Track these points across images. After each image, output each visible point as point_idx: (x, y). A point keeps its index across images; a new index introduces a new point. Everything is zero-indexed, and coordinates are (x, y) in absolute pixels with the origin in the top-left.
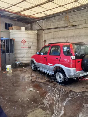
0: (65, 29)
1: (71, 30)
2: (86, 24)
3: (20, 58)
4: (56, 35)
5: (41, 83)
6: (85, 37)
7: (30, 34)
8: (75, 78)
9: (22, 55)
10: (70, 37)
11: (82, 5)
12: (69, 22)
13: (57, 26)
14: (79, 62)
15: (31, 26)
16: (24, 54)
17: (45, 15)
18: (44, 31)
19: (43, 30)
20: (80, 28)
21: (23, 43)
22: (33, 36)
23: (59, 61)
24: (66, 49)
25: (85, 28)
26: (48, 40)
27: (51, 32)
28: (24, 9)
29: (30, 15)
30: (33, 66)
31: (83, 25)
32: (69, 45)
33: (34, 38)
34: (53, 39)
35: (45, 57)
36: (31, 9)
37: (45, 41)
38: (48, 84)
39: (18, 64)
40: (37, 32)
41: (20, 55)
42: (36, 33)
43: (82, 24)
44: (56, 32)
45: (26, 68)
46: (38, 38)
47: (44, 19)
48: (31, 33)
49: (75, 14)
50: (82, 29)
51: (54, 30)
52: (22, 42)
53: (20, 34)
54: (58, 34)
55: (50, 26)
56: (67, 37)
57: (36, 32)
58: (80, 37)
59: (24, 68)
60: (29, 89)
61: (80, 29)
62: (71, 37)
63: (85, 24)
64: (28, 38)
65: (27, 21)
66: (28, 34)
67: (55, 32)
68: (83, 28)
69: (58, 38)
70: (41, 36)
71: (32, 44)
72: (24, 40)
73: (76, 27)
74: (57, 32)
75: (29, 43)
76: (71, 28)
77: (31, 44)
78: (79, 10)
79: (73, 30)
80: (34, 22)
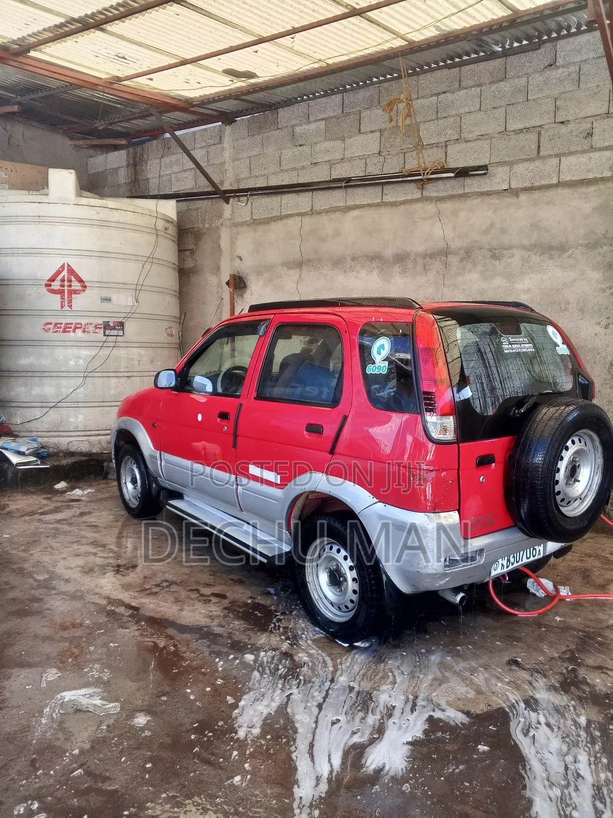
0: (387, 199)
1: (430, 208)
2: (538, 163)
3: (37, 413)
4: (323, 240)
5: (183, 629)
6: (535, 259)
7: (121, 226)
8: (457, 590)
9: (48, 389)
10: (425, 256)
11: (515, 11)
12: (420, 146)
13: (326, 167)
14: (484, 461)
15: (136, 165)
16: (64, 382)
17: (240, 84)
18: (227, 209)
19: (226, 196)
20: (498, 193)
21: (61, 292)
22: (143, 243)
23: (332, 452)
24: (385, 352)
25: (536, 195)
26: (259, 272)
27: (281, 218)
28: (59, 20)
29: (119, 79)
30: (134, 481)
31: (520, 168)
32: (413, 324)
33: (151, 259)
34: (300, 264)
35: (224, 416)
36: (116, 27)
37: (238, 283)
38: (238, 636)
39: (15, 459)
40: (179, 213)
41: (36, 391)
42: (169, 221)
43: (511, 164)
44: (319, 213)
45: (78, 492)
46: (181, 259)
47: (228, 118)
48: (128, 218)
49: (460, 88)
50: (514, 200)
51: (302, 201)
52: (56, 285)
53: (39, 220)
54: (337, 234)
55: (273, 169)
56: (401, 258)
57: (169, 208)
58: (495, 257)
59: (62, 492)
60: (68, 695)
61: (494, 200)
62: (433, 256)
63: (532, 166)
64: (103, 254)
65: (100, 125)
66: (104, 224)
67: (313, 212)
68: (514, 192)
69: (338, 262)
70: (206, 245)
71: (130, 301)
72: (71, 271)
73: (468, 181)
74: (324, 218)
75: (105, 293)
76: (432, 190)
77: (122, 301)
78: (493, 56)
79: (447, 206)
80: (155, 137)
